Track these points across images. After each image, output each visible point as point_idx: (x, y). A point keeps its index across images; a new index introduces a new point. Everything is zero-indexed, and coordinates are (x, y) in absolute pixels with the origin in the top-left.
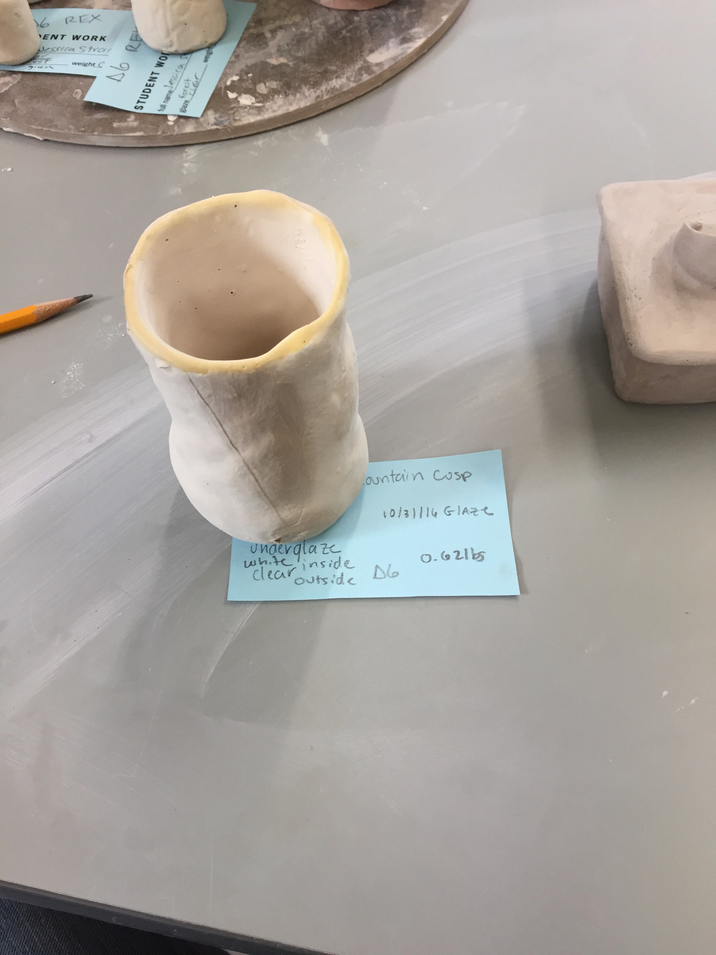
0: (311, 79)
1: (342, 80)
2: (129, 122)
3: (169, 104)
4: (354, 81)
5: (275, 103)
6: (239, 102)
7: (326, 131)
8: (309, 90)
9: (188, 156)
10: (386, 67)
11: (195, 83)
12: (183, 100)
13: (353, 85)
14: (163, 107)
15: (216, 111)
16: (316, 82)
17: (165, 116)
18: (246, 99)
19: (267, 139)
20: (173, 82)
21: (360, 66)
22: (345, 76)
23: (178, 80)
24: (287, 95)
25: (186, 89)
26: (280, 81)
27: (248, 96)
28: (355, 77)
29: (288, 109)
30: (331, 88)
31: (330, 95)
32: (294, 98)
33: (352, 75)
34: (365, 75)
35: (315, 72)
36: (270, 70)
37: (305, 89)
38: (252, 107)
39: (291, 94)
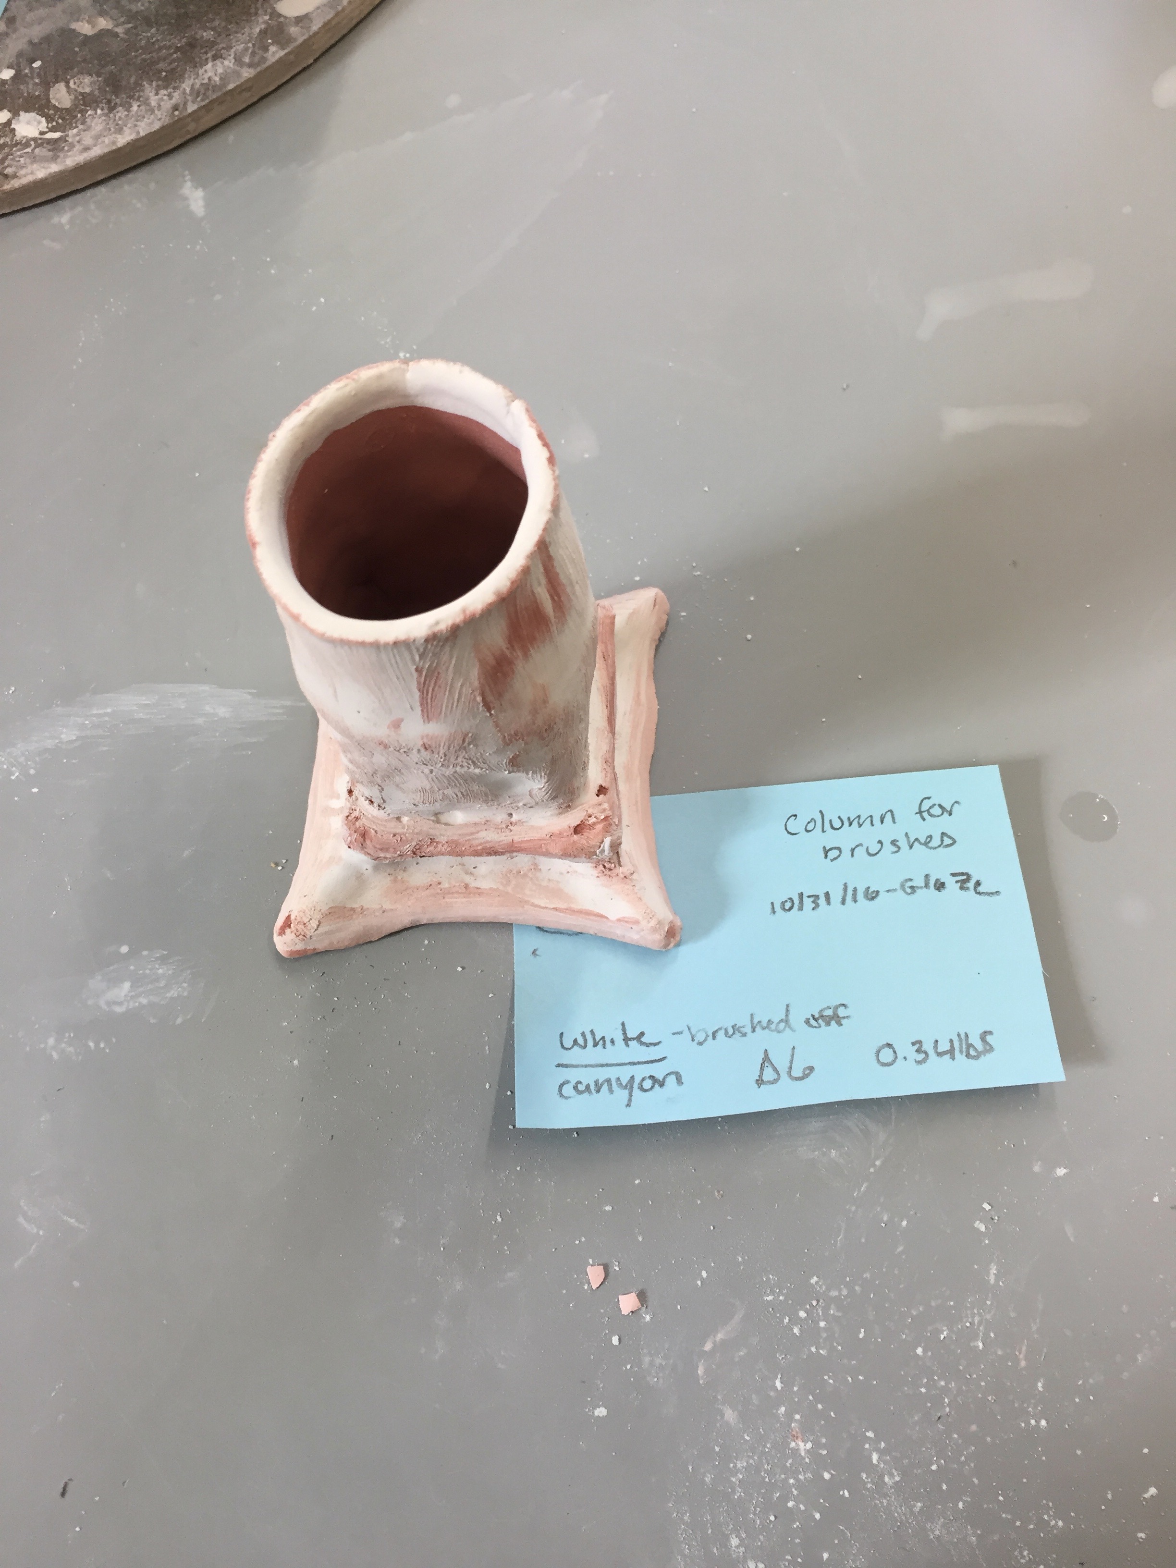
0: (161, 65)
1: (226, 63)
4: (250, 65)
5: (88, 129)
6: (13, 130)
7: (200, 182)
8: (157, 94)
10: (315, 26)
13: (247, 73)
16: (173, 72)
18: (28, 123)
19: (80, 209)
21: (263, 26)
22: (232, 52)
24: (111, 109)
26: (98, 76)
27: (32, 116)
28: (254, 54)
29: (114, 143)
30: (202, 84)
31: (202, 100)
32: (126, 113)
33: (246, 49)
34: (272, 49)
35: (170, 47)
36: (77, 49)
37: (149, 91)
38: (39, 141)
39: (120, 105)
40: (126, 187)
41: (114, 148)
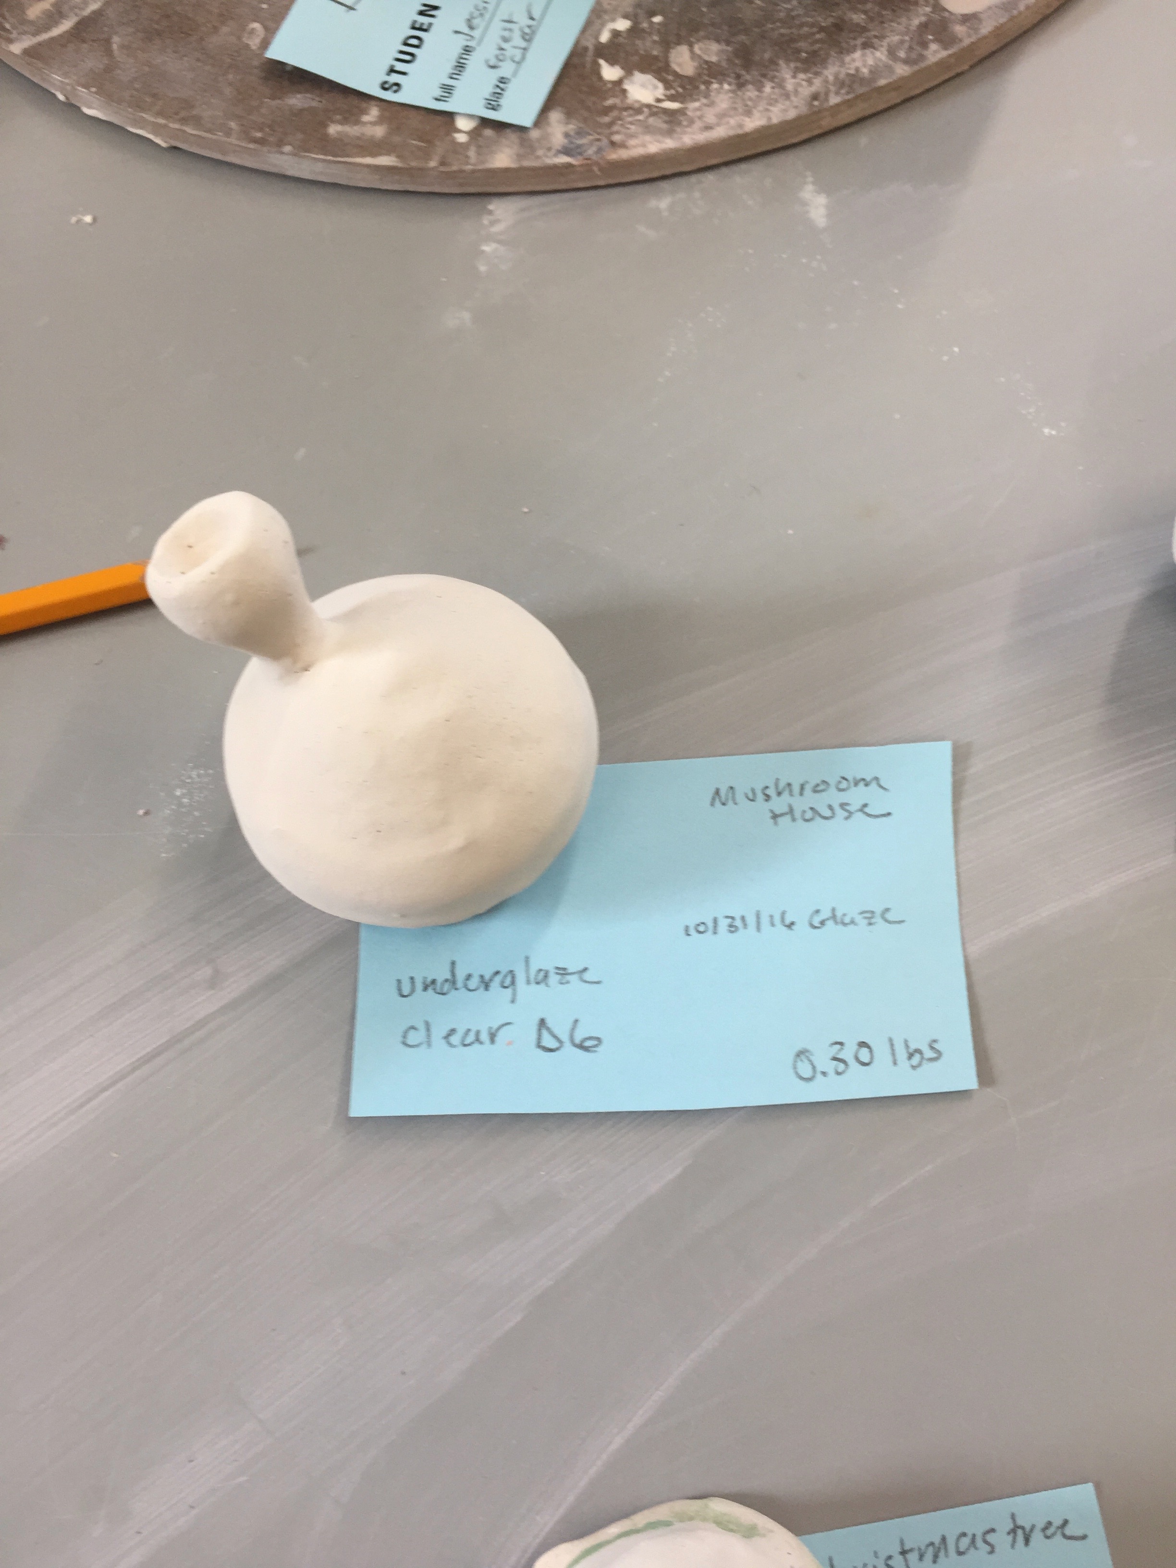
0: (802, 44)
1: (878, 54)
2: (365, 123)
3: (461, 85)
4: (906, 62)
5: (712, 104)
6: (624, 91)
7: (823, 188)
8: (794, 77)
9: (493, 223)
10: (986, 28)
11: (527, 30)
12: (495, 75)
13: (902, 70)
14: (448, 89)
15: (569, 115)
16: (814, 54)
17: (450, 116)
18: (643, 86)
19: (681, 195)
20: (475, 22)
21: (923, 19)
22: (885, 43)
23: (487, 16)
24: (741, 85)
25: (504, 45)
26: (728, 43)
27: (648, 78)
28: (911, 48)
29: (741, 126)
30: (848, 75)
31: (848, 93)
32: (757, 93)
33: (902, 42)
34: (934, 47)
35: (812, 25)
36: (704, 9)
37: (785, 72)
38: (655, 110)
39: (752, 83)
40: (738, 179)
41: (740, 132)
